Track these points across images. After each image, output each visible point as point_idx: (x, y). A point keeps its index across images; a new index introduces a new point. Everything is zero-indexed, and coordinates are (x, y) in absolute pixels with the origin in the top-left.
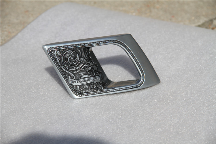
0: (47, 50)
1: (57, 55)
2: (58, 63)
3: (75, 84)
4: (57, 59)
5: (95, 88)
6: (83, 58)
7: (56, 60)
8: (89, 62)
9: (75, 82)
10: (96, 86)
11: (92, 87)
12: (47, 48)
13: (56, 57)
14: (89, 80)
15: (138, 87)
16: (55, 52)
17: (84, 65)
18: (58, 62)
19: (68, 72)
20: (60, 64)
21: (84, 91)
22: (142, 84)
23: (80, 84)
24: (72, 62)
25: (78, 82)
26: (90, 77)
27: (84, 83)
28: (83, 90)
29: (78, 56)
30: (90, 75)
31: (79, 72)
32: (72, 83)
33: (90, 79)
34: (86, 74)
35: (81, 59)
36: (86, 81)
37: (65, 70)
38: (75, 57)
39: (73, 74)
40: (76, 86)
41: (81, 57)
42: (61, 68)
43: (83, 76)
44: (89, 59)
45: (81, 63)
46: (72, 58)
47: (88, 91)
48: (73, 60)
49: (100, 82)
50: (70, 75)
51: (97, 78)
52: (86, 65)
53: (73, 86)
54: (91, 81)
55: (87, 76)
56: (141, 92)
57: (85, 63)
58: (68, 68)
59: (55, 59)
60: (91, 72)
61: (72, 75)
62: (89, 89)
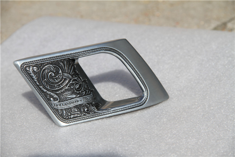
0: (20, 66)
1: (34, 71)
2: (35, 82)
3: (59, 108)
4: (34, 77)
5: (87, 111)
6: (68, 73)
7: (33, 79)
8: (76, 78)
9: (60, 105)
10: (88, 108)
11: (82, 110)
12: (19, 64)
13: (32, 75)
14: (78, 101)
15: (141, 106)
16: (31, 69)
17: (69, 82)
18: (36, 80)
19: (49, 93)
20: (38, 84)
21: (72, 116)
22: (146, 101)
23: (66, 107)
24: (54, 79)
25: (64, 104)
26: (79, 97)
27: (72, 105)
28: (71, 114)
29: (60, 72)
30: (78, 94)
31: (64, 92)
32: (56, 107)
33: (78, 99)
34: (73, 93)
35: (66, 74)
36: (73, 103)
37: (45, 90)
38: (57, 73)
39: (57, 94)
40: (62, 110)
41: (65, 73)
42: (40, 88)
43: (69, 96)
44: (76, 74)
45: (65, 79)
46: (53, 75)
47: (77, 115)
48: (55, 76)
49: (91, 103)
50: (52, 97)
51: (88, 97)
52: (72, 81)
53: (57, 110)
54: (80, 103)
55: (74, 97)
56: (145, 112)
57: (71, 80)
58: (49, 88)
59: (31, 77)
60: (80, 91)
61: (56, 96)
62: (79, 113)
